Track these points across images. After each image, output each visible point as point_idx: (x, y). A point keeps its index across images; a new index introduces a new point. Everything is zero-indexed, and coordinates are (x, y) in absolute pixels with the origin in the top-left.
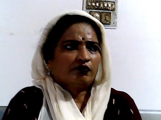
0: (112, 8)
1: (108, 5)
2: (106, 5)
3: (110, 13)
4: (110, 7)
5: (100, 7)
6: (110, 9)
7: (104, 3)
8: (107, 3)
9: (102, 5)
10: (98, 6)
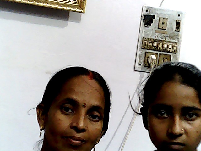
0: (173, 50)
1: (168, 46)
2: (165, 46)
3: (171, 56)
4: (170, 49)
5: (158, 47)
6: (171, 51)
7: (164, 43)
8: (167, 43)
9: (160, 46)
10: (156, 47)
